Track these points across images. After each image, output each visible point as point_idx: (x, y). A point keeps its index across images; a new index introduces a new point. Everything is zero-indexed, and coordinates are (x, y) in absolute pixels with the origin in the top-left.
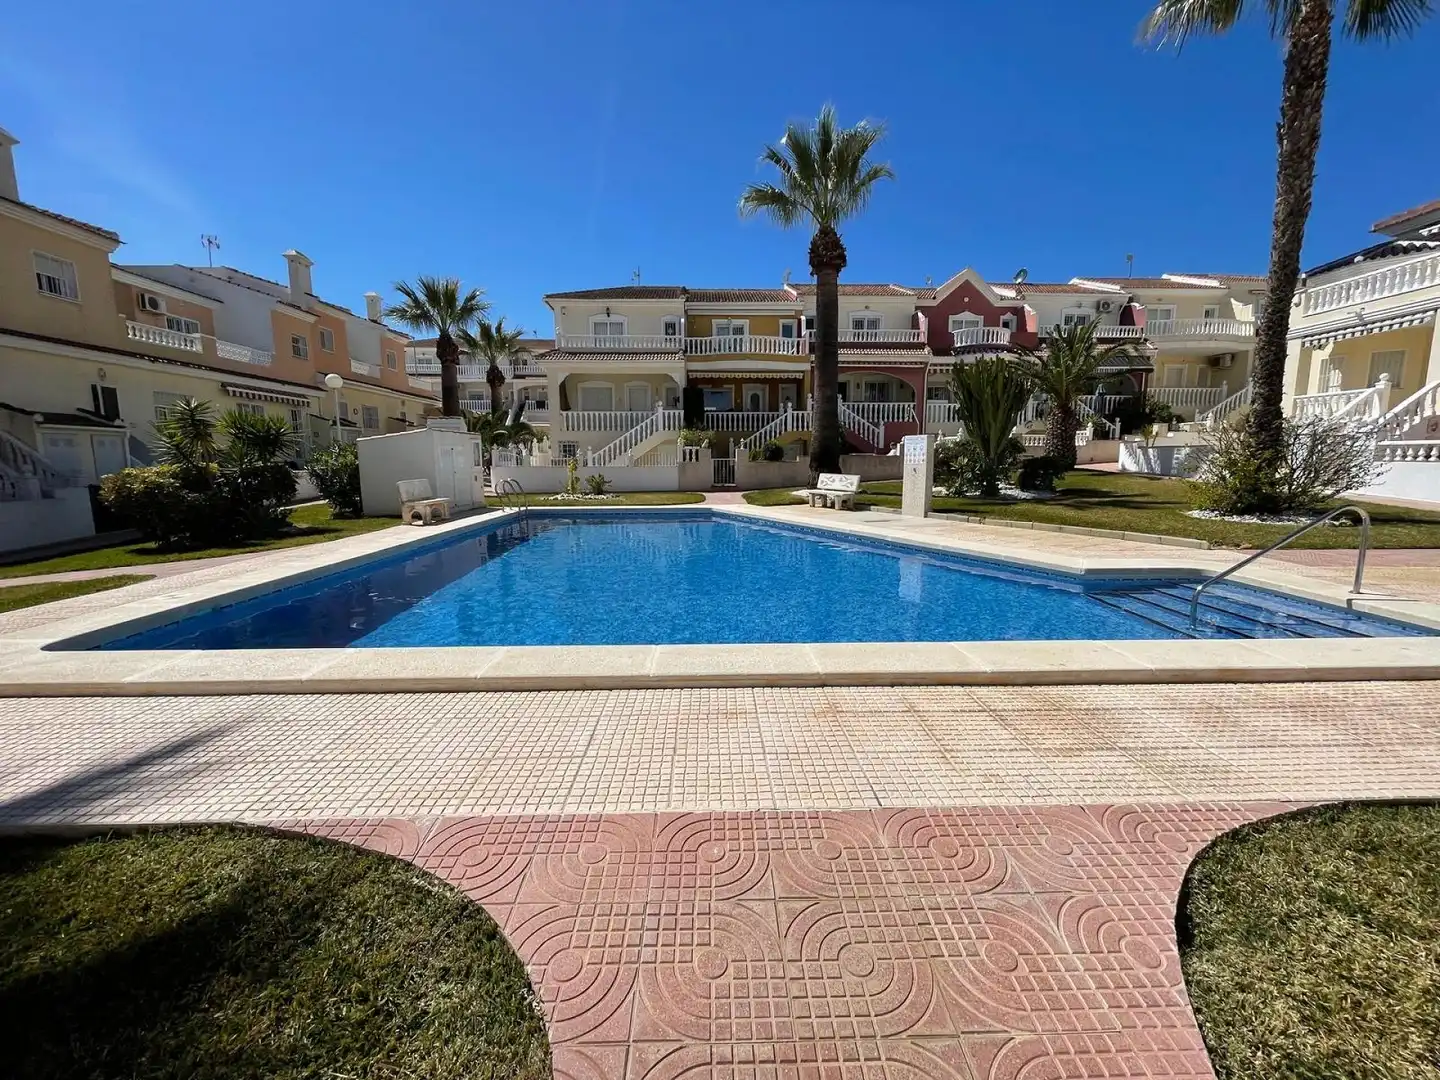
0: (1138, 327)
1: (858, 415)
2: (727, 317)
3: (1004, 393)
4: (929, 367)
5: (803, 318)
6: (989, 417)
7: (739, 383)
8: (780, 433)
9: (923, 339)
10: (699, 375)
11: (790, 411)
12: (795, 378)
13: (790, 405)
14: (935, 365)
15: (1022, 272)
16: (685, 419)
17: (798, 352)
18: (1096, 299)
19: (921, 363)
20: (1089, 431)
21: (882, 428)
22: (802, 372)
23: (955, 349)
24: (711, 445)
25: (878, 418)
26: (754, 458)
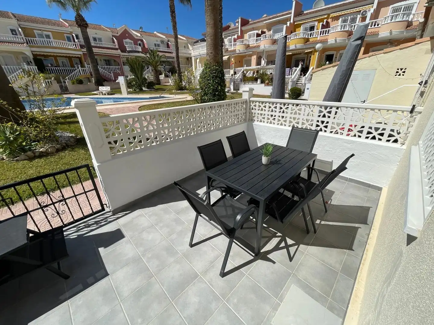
0: (171, 49)
1: (103, 69)
2: (41, 30)
3: (139, 66)
4: (121, 56)
5: (74, 35)
6: (137, 71)
7: (56, 57)
8: (79, 75)
9: (117, 47)
10: (37, 53)
11: (80, 68)
12: (78, 57)
13: (79, 66)
14: (123, 55)
15: (141, 28)
16: (38, 70)
17: (76, 48)
18: (160, 40)
19: (119, 54)
20: (163, 75)
21: (112, 74)
22: (80, 55)
23: (127, 51)
24: (55, 79)
25: (110, 71)
26: (73, 83)
